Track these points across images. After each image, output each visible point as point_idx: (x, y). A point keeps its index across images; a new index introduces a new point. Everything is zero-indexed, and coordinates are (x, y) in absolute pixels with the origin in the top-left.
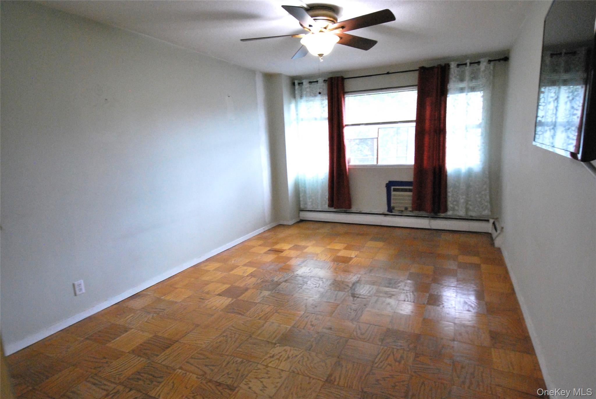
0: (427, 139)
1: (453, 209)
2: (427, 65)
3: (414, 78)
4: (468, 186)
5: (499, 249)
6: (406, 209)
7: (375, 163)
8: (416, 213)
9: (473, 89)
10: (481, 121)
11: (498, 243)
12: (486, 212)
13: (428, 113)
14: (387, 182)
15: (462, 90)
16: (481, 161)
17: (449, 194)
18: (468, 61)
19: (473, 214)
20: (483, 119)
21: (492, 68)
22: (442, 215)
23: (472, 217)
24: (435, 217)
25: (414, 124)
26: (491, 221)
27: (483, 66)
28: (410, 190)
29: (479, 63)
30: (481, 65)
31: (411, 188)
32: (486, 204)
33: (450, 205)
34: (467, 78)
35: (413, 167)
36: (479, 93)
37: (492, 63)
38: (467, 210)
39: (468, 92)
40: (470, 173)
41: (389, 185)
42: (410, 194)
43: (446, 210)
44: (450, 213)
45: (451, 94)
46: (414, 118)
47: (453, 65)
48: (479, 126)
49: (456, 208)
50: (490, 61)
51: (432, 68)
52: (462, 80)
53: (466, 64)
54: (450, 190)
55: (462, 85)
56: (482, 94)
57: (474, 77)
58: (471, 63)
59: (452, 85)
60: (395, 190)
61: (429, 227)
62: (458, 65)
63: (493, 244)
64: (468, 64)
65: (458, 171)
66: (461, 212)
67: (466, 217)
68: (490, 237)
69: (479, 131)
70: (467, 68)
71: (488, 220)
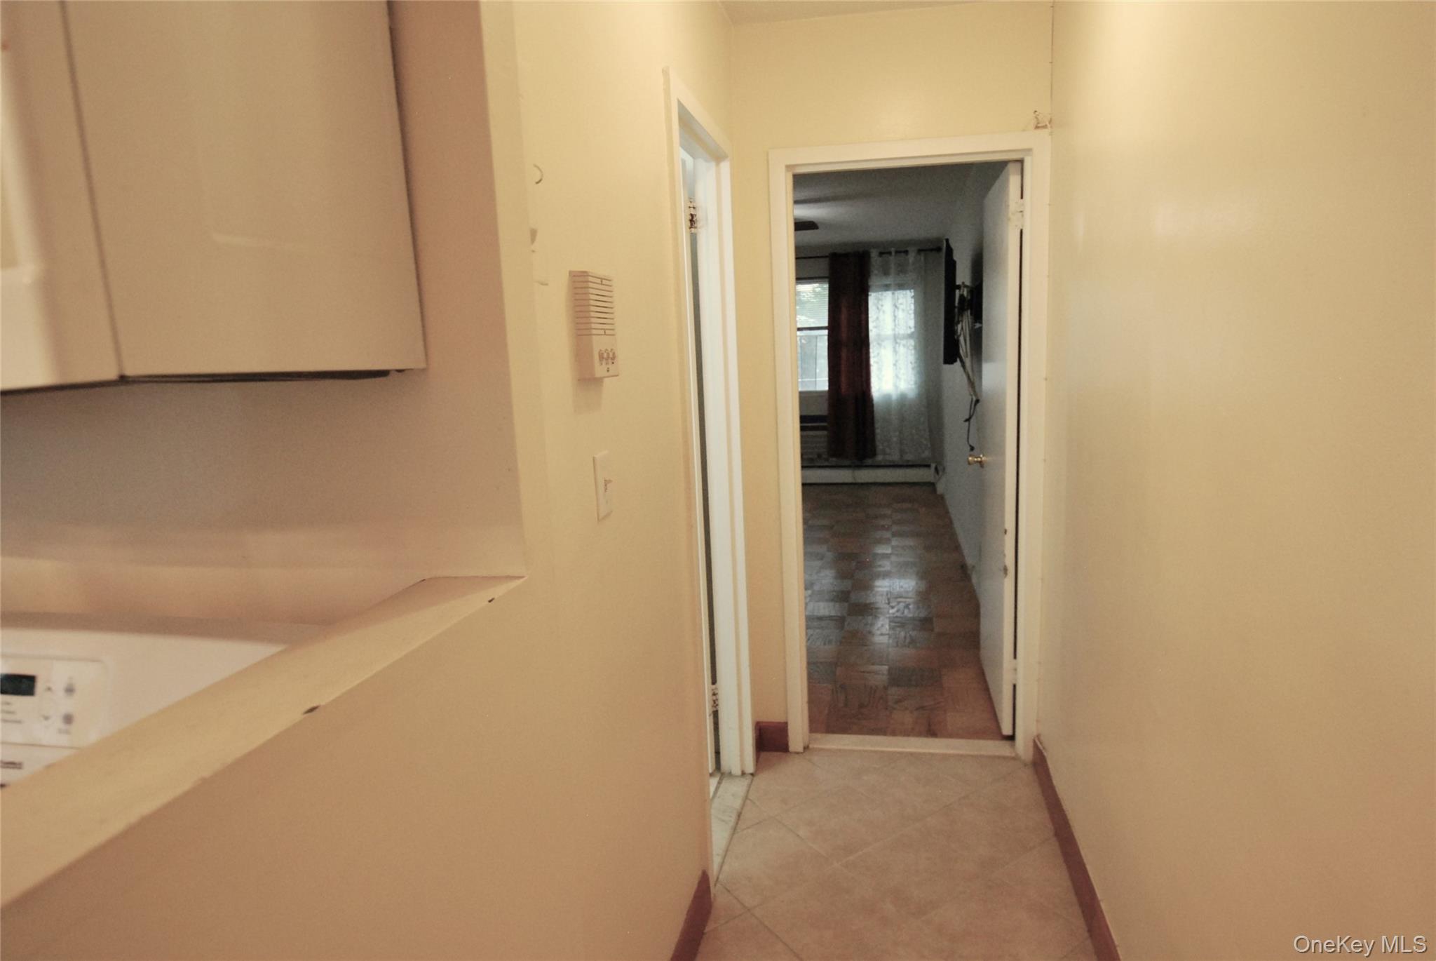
0: (844, 353)
1: (885, 453)
2: (839, 251)
3: (823, 267)
4: (902, 419)
5: (942, 497)
6: (819, 456)
8: (833, 460)
9: (901, 287)
10: (913, 330)
11: (940, 488)
12: (927, 454)
13: (844, 317)
15: (887, 287)
16: (916, 383)
17: (878, 431)
18: (893, 250)
19: (909, 457)
20: (915, 327)
21: (922, 258)
22: (869, 462)
23: (908, 461)
24: (859, 467)
25: (826, 332)
26: (933, 466)
27: (911, 257)
28: (823, 428)
29: (906, 252)
30: (909, 256)
31: (825, 424)
32: (925, 442)
33: (880, 447)
34: (892, 271)
35: (827, 395)
36: (908, 292)
37: (923, 254)
38: (902, 452)
39: (895, 290)
40: (903, 398)
42: (825, 433)
43: (874, 454)
44: (880, 458)
45: (874, 291)
46: (826, 324)
47: (874, 254)
48: (911, 336)
49: (888, 450)
50: (920, 251)
51: (846, 255)
52: (886, 273)
53: (890, 253)
54: (878, 425)
55: (888, 281)
56: (913, 294)
57: (902, 270)
58: (897, 252)
59: (874, 281)
61: (854, 481)
62: (881, 254)
63: (934, 490)
64: (893, 254)
65: (887, 398)
66: (895, 457)
67: (901, 463)
68: (932, 485)
69: (912, 342)
70: (892, 258)
71: (928, 466)
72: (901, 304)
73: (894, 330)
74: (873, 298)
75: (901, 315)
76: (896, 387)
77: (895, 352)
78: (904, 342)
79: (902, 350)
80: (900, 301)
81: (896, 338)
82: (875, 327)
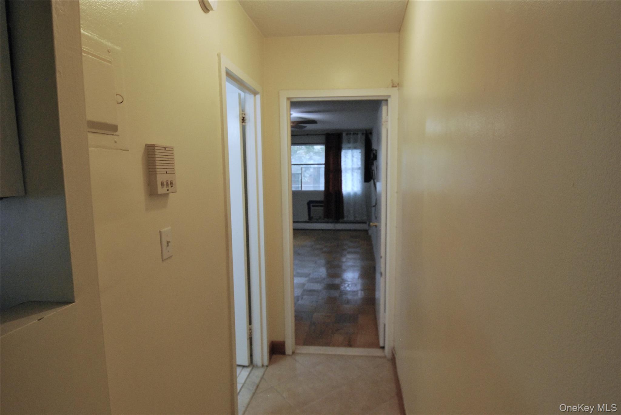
0: (331, 175)
1: (348, 217)
2: (330, 132)
3: (323, 139)
4: (355, 203)
5: (370, 237)
6: (320, 217)
7: (300, 189)
8: (326, 220)
9: (355, 148)
10: (360, 166)
12: (365, 218)
13: (331, 160)
14: (308, 201)
15: (349, 148)
16: (361, 189)
17: (345, 208)
19: (358, 219)
20: (361, 165)
22: (341, 220)
23: (357, 221)
24: (337, 222)
25: (324, 166)
26: (367, 223)
27: (359, 136)
28: (322, 206)
29: (357, 134)
31: (322, 204)
32: (365, 213)
33: (345, 213)
34: (352, 141)
35: (324, 192)
36: (358, 150)
38: (355, 217)
39: (353, 149)
40: (355, 194)
41: (310, 203)
42: (322, 208)
43: (343, 217)
44: (345, 219)
45: (344, 150)
46: (324, 163)
47: (344, 134)
48: (359, 168)
50: (363, 134)
51: (333, 134)
52: (349, 142)
53: (350, 134)
54: (345, 206)
55: (350, 145)
56: (360, 151)
57: (355, 141)
58: (354, 134)
59: (344, 145)
60: (313, 206)
61: (335, 229)
62: (347, 134)
63: (368, 233)
64: (352, 134)
65: (349, 194)
66: (352, 218)
67: (355, 221)
68: (366, 231)
69: (359, 171)
70: (352, 136)
71: (365, 223)
72: (355, 155)
73: (352, 166)
74: (343, 153)
75: (355, 160)
76: (353, 189)
77: (352, 175)
78: (356, 171)
79: (355, 174)
80: (355, 154)
81: (353, 169)
82: (344, 164)
